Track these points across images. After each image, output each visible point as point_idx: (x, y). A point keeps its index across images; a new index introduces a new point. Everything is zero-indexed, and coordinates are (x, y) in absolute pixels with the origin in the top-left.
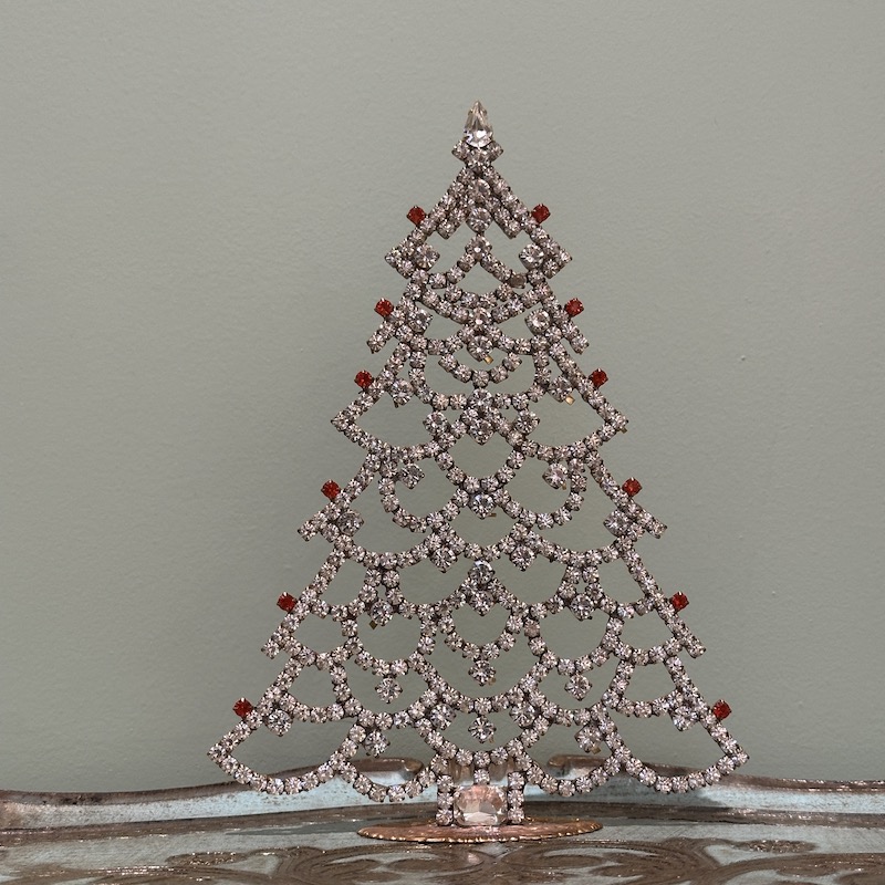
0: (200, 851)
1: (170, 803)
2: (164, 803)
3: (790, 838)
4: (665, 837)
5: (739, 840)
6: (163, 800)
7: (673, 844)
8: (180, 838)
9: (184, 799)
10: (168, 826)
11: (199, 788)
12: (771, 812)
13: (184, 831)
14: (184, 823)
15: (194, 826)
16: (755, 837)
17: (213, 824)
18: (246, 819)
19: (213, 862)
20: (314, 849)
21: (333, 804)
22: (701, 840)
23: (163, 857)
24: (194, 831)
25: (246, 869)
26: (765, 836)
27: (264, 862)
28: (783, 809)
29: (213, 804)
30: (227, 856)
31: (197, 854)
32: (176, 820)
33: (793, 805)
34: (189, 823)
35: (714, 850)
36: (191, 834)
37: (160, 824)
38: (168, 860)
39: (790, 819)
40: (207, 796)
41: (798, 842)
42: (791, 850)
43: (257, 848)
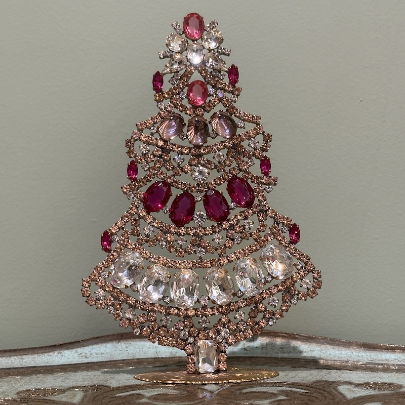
0: (38, 387)
1: (24, 357)
2: (19, 357)
3: (387, 381)
4: (313, 380)
5: (357, 382)
6: (19, 355)
7: (319, 384)
8: (27, 379)
9: (32, 354)
10: (21, 371)
11: (41, 348)
12: (374, 364)
13: (30, 374)
14: (31, 369)
15: (36, 371)
16: (366, 380)
17: (48, 370)
18: (67, 366)
19: (44, 395)
20: (106, 386)
21: (120, 358)
22: (335, 382)
23: (15, 392)
24: (36, 374)
25: (64, 400)
26: (372, 380)
27: (75, 395)
28: (381, 362)
29: (49, 357)
30: (54, 391)
31: (36, 389)
32: (26, 367)
33: (387, 360)
34: (34, 369)
35: (343, 389)
36: (34, 376)
37: (16, 370)
38: (18, 393)
39: (386, 369)
40: (46, 353)
41: (392, 384)
42: (388, 389)
43: (72, 385)
